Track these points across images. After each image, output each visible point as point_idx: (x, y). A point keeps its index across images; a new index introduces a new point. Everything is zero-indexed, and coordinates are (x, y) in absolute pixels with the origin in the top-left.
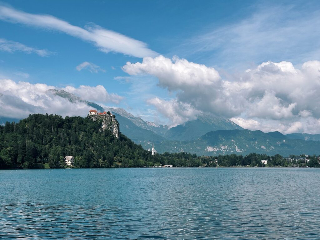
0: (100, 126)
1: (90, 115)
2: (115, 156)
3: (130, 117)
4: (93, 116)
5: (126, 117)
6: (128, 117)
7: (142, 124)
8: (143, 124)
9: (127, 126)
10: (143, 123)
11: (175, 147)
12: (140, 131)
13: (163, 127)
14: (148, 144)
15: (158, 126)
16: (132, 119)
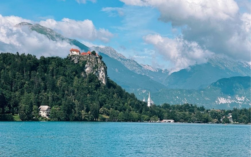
0: (83, 69)
1: (70, 55)
2: (101, 107)
3: (121, 59)
4: (74, 56)
5: (115, 58)
6: (118, 59)
7: (136, 68)
9: (116, 69)
10: (137, 66)
11: (177, 97)
12: (133, 76)
13: (163, 72)
14: (143, 93)
15: (156, 70)
16: (122, 61)
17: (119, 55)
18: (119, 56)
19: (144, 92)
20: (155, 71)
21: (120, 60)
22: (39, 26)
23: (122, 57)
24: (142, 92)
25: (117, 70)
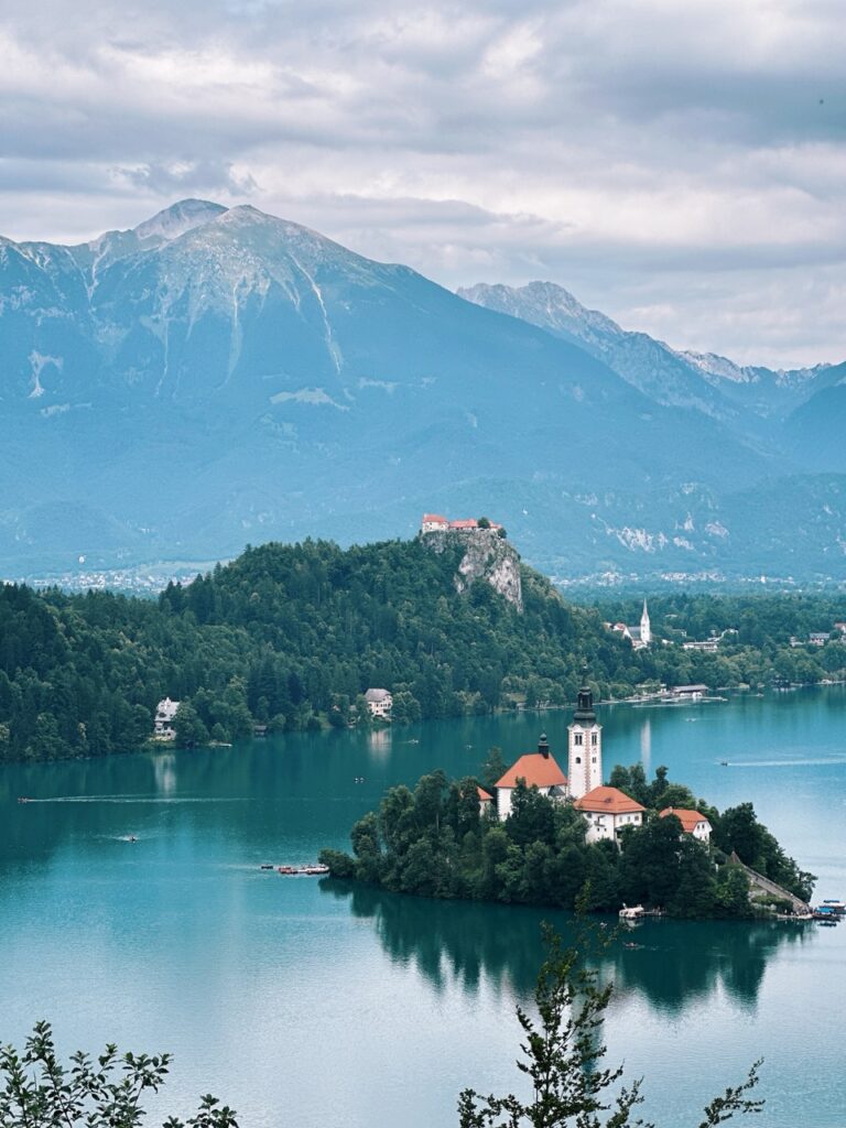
0: (452, 568)
1: (424, 532)
2: (505, 675)
3: (599, 334)
4: (434, 534)
5: (575, 332)
6: (587, 334)
7: (662, 372)
8: (665, 369)
9: (578, 388)
10: (666, 363)
11: (827, 510)
12: (647, 417)
13: (778, 382)
14: (683, 495)
15: (751, 377)
16: (605, 341)
17: (591, 315)
18: (589, 322)
19: (691, 490)
20: (747, 380)
21: (593, 339)
22: (254, 216)
23: (603, 325)
24: (680, 491)
25: (579, 393)
